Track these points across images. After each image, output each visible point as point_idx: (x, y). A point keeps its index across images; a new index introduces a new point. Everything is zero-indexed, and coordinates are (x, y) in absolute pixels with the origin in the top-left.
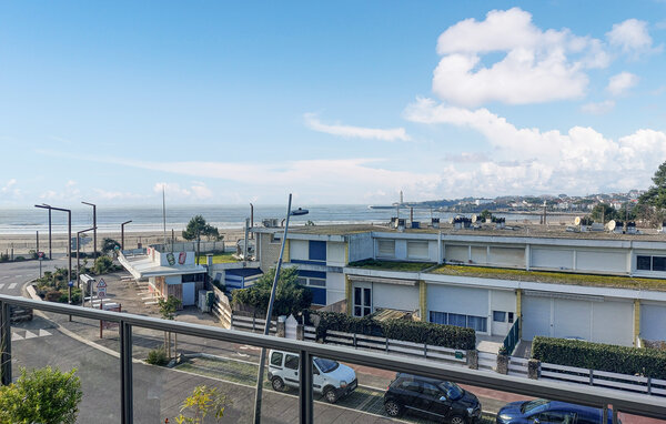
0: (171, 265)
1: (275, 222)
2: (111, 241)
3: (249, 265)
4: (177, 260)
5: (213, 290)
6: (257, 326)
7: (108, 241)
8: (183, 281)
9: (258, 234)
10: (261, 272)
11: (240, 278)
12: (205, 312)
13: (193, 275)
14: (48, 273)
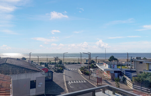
0: (111, 68)
1: (140, 58)
2: (93, 61)
3: (132, 70)
4: (112, 67)
5: (124, 76)
6: (142, 89)
7: (92, 61)
8: (114, 72)
9: (135, 61)
10: (136, 72)
11: (130, 73)
12: (122, 82)
13: (117, 71)
14: (82, 67)
